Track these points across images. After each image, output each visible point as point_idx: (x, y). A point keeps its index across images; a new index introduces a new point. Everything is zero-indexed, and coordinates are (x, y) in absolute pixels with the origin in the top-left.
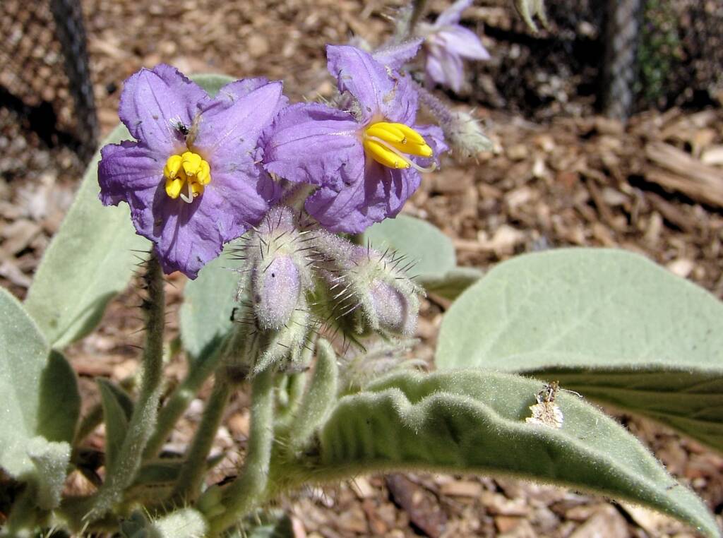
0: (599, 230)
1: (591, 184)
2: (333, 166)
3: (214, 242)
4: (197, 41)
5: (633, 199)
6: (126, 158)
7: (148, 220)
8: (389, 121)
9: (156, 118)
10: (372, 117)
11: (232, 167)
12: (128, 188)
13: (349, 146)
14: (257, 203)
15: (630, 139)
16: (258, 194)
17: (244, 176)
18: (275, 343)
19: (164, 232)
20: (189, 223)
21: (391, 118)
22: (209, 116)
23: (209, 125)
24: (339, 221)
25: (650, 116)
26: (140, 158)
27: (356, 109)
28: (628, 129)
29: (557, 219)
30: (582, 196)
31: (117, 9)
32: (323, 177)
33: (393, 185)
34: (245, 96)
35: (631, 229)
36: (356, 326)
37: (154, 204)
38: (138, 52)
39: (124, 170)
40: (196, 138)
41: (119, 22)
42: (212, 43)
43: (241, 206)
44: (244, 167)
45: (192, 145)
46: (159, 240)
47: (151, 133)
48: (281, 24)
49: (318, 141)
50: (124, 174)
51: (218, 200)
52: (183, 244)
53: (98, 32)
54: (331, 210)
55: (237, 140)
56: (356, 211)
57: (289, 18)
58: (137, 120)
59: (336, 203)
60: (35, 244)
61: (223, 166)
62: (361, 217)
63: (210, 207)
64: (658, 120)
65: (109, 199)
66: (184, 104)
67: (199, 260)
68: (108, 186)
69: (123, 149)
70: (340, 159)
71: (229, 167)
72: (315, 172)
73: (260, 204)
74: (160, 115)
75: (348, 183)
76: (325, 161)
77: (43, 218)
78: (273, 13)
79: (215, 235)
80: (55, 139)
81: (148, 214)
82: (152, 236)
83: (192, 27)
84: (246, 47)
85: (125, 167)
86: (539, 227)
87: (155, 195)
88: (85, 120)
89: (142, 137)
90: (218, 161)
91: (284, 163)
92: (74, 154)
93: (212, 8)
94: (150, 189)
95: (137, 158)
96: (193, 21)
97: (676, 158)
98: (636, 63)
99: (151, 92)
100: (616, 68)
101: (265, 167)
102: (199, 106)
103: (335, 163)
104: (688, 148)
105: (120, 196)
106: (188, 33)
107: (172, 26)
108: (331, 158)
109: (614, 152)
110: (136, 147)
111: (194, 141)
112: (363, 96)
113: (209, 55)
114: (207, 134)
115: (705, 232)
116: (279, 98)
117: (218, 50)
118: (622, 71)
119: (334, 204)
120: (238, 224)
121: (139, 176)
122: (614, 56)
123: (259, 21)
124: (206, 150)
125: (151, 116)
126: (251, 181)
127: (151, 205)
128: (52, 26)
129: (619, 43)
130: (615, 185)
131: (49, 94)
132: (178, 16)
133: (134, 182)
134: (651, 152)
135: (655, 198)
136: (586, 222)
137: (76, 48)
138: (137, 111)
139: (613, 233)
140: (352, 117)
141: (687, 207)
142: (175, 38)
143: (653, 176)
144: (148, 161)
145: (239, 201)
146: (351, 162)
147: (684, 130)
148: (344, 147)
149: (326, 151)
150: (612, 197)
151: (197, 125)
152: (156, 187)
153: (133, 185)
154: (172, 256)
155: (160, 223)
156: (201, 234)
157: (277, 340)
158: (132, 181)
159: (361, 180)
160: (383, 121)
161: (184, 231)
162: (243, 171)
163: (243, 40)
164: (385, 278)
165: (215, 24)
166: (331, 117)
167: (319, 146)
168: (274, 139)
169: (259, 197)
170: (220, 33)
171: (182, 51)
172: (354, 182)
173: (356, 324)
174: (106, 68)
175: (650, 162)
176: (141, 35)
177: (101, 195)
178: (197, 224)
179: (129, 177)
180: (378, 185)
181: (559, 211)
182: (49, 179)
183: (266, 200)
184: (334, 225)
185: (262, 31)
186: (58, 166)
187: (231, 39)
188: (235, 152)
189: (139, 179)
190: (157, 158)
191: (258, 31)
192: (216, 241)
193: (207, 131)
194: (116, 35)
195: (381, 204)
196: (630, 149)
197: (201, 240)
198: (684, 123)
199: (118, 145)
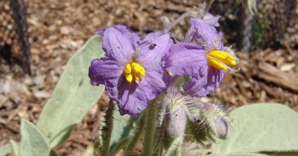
0: (241, 98)
1: (237, 79)
2: (196, 69)
3: (144, 101)
4: (71, 20)
5: (254, 85)
6: (105, 65)
7: (115, 92)
8: (216, 50)
9: (119, 48)
10: (211, 48)
11: (152, 69)
12: (105, 78)
13: (202, 60)
14: (162, 84)
15: (251, 61)
16: (163, 81)
17: (157, 73)
18: (173, 144)
19: (122, 97)
20: (134, 93)
21: (217, 49)
22: (142, 47)
23: (142, 51)
24: (196, 92)
25: (259, 52)
26: (112, 65)
27: (205, 45)
28: (250, 57)
29: (224, 93)
30: (234, 84)
31: (36, 6)
32: (193, 73)
33: (217, 77)
34: (156, 39)
35: (254, 97)
36: (206, 136)
37: (118, 85)
38: (46, 24)
39: (104, 70)
40: (137, 57)
41: (37, 11)
42: (77, 21)
43: (156, 86)
44: (157, 69)
45: (135, 60)
46: (120, 101)
47: (117, 54)
48: (106, 13)
49: (190, 58)
50: (104, 72)
51: (146, 84)
52: (131, 102)
53: (29, 15)
54: (194, 87)
55: (154, 58)
56: (203, 88)
57: (109, 10)
58: (110, 49)
59: (196, 84)
60: (6, 105)
61: (148, 69)
62: (205, 90)
63: (143, 86)
64: (262, 53)
65: (95, 83)
66: (131, 42)
67: (139, 109)
68: (95, 77)
69: (102, 61)
70: (199, 66)
71: (151, 69)
72: (188, 71)
73: (163, 85)
74: (121, 47)
75: (202, 76)
76: (193, 66)
77: (9, 94)
78: (102, 8)
79: (145, 98)
80: (12, 60)
81: (115, 89)
82: (117, 99)
83: (68, 14)
84: (92, 23)
85: (105, 69)
86: (217, 97)
87: (118, 81)
88: (25, 52)
89: (113, 56)
90: (146, 66)
91: (176, 67)
92: (20, 67)
93: (77, 6)
94: (116, 79)
95: (110, 65)
96: (69, 11)
97: (270, 68)
98: (253, 30)
99: (115, 36)
100: (245, 33)
101: (167, 69)
102: (138, 43)
103: (197, 68)
104: (275, 64)
105: (100, 82)
106: (67, 16)
107: (60, 13)
108: (196, 65)
109: (245, 66)
110: (110, 60)
111: (136, 58)
112: (207, 40)
113: (76, 25)
114: (142, 55)
115: (283, 98)
116: (169, 40)
117: (80, 23)
118: (247, 34)
119: (195, 85)
120: (153, 93)
121: (111, 73)
122: (244, 28)
123: (97, 12)
124: (141, 62)
125: (117, 47)
126: (160, 75)
127: (117, 85)
128: (12, 13)
129: (246, 22)
130: (247, 80)
131: (9, 42)
132: (63, 9)
133: (109, 76)
134: (261, 66)
135: (263, 85)
136: (236, 95)
137: (21, 22)
138: (110, 45)
139: (247, 99)
140: (203, 48)
141: (275, 88)
142: (61, 18)
143: (262, 76)
144: (115, 66)
145: (155, 84)
146: (203, 67)
147: (273, 57)
148: (200, 61)
149: (193, 62)
150: (246, 84)
151: (137, 51)
152: (119, 78)
153: (108, 77)
154: (126, 108)
155: (121, 93)
156: (138, 98)
157: (173, 143)
158: (108, 75)
159: (206, 75)
160: (214, 50)
161: (131, 97)
162: (157, 71)
163: (90, 20)
164: (219, 116)
165: (79, 13)
166: (195, 48)
167: (191, 60)
168: (170, 57)
169: (163, 82)
170: (80, 16)
171: (65, 24)
172: (204, 76)
173: (205, 135)
174: (33, 30)
175: (260, 70)
176: (47, 17)
177: (90, 81)
178: (137, 94)
179: (107, 73)
180: (213, 77)
181: (225, 90)
182: (9, 77)
183: (166, 84)
184: (194, 94)
185: (98, 16)
186: (14, 72)
187: (85, 19)
188: (153, 62)
189: (111, 74)
190: (120, 65)
191: (96, 16)
192: (145, 101)
193: (142, 54)
194: (36, 16)
195: (213, 85)
196: (252, 65)
197: (139, 101)
198: (272, 55)
199: (99, 60)
